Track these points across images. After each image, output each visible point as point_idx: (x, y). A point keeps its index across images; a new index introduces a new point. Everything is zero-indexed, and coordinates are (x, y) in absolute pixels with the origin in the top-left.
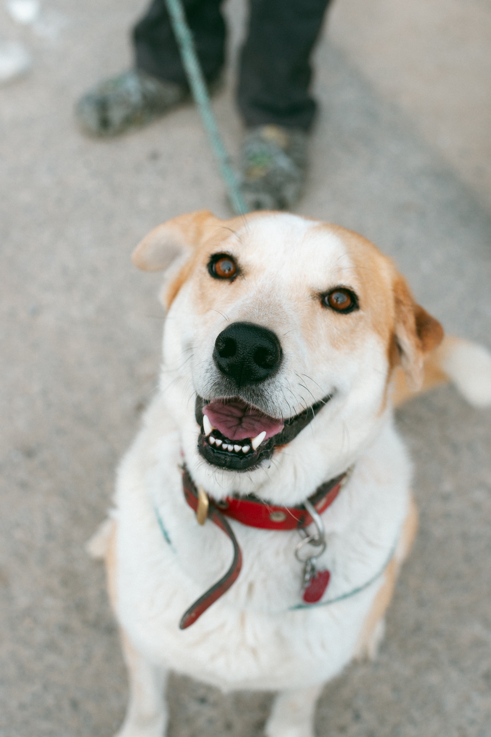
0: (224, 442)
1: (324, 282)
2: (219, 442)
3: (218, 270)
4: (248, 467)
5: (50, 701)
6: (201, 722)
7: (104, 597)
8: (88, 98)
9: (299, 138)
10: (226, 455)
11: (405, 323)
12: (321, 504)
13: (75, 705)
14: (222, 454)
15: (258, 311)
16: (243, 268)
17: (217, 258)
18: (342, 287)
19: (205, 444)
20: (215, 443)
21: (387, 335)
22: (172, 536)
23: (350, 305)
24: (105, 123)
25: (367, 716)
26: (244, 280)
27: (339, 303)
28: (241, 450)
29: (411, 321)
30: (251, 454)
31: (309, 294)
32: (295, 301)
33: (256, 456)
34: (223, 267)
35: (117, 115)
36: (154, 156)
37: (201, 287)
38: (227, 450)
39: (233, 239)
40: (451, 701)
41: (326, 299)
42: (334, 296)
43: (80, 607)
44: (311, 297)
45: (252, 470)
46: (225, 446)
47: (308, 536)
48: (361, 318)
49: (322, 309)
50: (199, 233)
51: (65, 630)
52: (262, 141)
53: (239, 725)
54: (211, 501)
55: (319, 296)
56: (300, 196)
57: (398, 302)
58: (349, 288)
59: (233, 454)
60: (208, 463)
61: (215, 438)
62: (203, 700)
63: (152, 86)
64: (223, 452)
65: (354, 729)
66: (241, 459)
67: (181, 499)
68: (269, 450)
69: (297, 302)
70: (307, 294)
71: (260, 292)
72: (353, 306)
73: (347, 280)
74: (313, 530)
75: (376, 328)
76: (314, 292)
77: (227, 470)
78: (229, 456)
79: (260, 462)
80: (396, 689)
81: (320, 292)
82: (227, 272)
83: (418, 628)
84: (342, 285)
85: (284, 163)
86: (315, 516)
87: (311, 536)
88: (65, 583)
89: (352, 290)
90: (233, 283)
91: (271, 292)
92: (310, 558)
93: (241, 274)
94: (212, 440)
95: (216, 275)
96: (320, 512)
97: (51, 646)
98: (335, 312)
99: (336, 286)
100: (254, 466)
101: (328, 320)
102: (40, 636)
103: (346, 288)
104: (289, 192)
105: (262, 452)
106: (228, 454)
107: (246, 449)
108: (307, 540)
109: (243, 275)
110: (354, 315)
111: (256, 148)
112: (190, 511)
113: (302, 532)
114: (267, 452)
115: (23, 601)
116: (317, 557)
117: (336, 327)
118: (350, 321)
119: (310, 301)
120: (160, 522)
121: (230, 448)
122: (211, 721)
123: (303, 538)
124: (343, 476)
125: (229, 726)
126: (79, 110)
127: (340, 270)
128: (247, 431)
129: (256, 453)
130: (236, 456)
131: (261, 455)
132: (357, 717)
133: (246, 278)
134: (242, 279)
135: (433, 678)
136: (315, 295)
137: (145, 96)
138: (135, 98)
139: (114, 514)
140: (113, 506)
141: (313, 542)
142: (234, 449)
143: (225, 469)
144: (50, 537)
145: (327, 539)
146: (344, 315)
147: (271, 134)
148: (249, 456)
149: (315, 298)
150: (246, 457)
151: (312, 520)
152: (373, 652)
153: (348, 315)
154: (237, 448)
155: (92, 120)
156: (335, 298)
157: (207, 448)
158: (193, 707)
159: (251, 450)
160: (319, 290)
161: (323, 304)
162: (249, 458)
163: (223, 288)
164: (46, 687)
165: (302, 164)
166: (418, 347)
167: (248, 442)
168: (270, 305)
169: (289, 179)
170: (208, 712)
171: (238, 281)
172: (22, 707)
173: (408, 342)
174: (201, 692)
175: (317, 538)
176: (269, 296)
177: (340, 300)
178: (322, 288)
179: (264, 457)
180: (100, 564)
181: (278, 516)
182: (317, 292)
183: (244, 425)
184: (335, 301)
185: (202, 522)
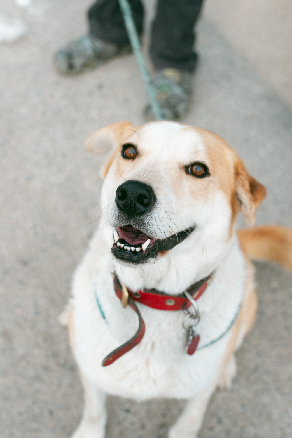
0: (125, 245)
1: (187, 160)
2: (122, 245)
3: (127, 154)
4: (140, 260)
5: (36, 411)
6: (127, 424)
7: (69, 349)
8: (60, 52)
9: (187, 76)
10: (126, 253)
11: (243, 186)
12: (196, 295)
13: (51, 413)
14: (124, 252)
15: (143, 174)
16: (139, 152)
17: (126, 146)
18: (198, 162)
19: (115, 247)
20: (120, 246)
21: (230, 193)
22: (107, 314)
23: (204, 174)
24: (71, 67)
25: (225, 421)
26: (140, 159)
27: (198, 171)
28: (135, 250)
29: (247, 185)
30: (141, 253)
31: (178, 166)
32: (169, 170)
33: (145, 254)
34: (130, 151)
35: (78, 62)
36: (100, 87)
37: (118, 165)
38: (127, 250)
39: (135, 136)
40: (276, 413)
41: (190, 169)
42: (195, 168)
43: (55, 355)
44: (179, 168)
45: (143, 263)
46: (126, 248)
47: (189, 313)
48: (211, 181)
49: (186, 175)
50: (122, 134)
51: (46, 368)
52: (165, 77)
53: (150, 426)
54: (130, 292)
55: (184, 167)
56: (187, 110)
57: (237, 174)
58: (203, 163)
59: (130, 252)
60: (116, 258)
61: (120, 243)
62: (128, 411)
63: (99, 45)
64: (125, 251)
65: (218, 429)
66: (135, 255)
67: (113, 292)
68: (154, 253)
69: (170, 171)
70: (177, 166)
71: (147, 165)
72: (206, 173)
73: (202, 158)
74: (191, 310)
75: (222, 187)
76: (181, 165)
77: (127, 262)
78: (128, 253)
79: (147, 258)
80: (243, 405)
81: (185, 165)
82: (132, 155)
83: (256, 369)
84: (198, 161)
85: (178, 91)
86: (193, 301)
87: (191, 314)
88: (46, 340)
89: (204, 164)
90: (134, 161)
91: (154, 165)
92: (191, 327)
93: (138, 156)
94: (118, 244)
95: (125, 157)
96: (196, 299)
97: (38, 378)
98: (194, 177)
99: (195, 162)
100: (144, 260)
101: (190, 182)
102: (31, 372)
103: (201, 162)
104: (181, 108)
105: (150, 253)
106: (127, 252)
107: (138, 249)
108: (188, 316)
109: (139, 156)
110: (206, 179)
111: (161, 82)
112: (117, 300)
113: (185, 311)
114: (153, 254)
115: (21, 351)
116: (195, 325)
117: (195, 186)
118: (204, 182)
119: (178, 170)
120: (100, 307)
121: (129, 248)
122: (132, 423)
123: (186, 315)
124: (208, 278)
125: (143, 427)
126: (55, 59)
127: (197, 152)
128: (140, 240)
129: (145, 253)
130: (133, 254)
131: (149, 255)
132: (220, 421)
133: (141, 158)
134: (138, 158)
135: (265, 399)
136: (182, 167)
137: (95, 51)
138: (89, 52)
139: (72, 301)
140: (72, 297)
141: (192, 316)
142: (131, 250)
143: (126, 261)
144: (37, 313)
145: (201, 315)
146: (200, 179)
147: (171, 74)
148: (140, 254)
149: (182, 169)
150: (138, 254)
151: (191, 304)
152: (229, 384)
153: (203, 179)
154: (133, 249)
155: (63, 64)
156: (195, 169)
157: (116, 249)
158: (122, 415)
159: (142, 250)
160: (184, 164)
161: (187, 172)
162: (140, 255)
163: (128, 164)
164: (34, 402)
165: (189, 92)
166: (251, 200)
167: (140, 245)
168: (151, 171)
169: (181, 100)
170: (131, 418)
171: (136, 160)
172: (20, 414)
173: (245, 196)
174: (127, 406)
175: (194, 314)
176: (153, 167)
177: (198, 170)
178: (186, 163)
179: (151, 256)
180: (65, 329)
181: (170, 302)
182: (183, 165)
183: (139, 237)
184: (195, 171)
185: (125, 307)
